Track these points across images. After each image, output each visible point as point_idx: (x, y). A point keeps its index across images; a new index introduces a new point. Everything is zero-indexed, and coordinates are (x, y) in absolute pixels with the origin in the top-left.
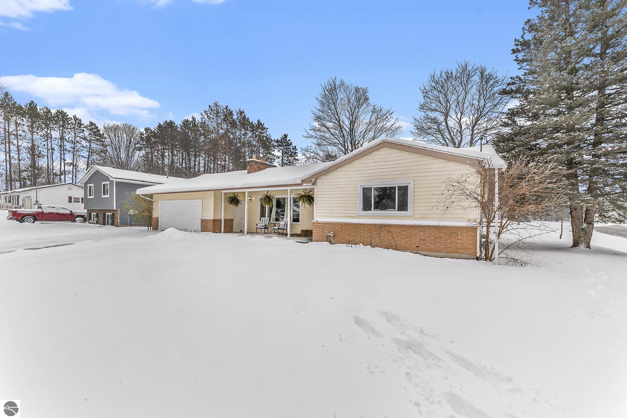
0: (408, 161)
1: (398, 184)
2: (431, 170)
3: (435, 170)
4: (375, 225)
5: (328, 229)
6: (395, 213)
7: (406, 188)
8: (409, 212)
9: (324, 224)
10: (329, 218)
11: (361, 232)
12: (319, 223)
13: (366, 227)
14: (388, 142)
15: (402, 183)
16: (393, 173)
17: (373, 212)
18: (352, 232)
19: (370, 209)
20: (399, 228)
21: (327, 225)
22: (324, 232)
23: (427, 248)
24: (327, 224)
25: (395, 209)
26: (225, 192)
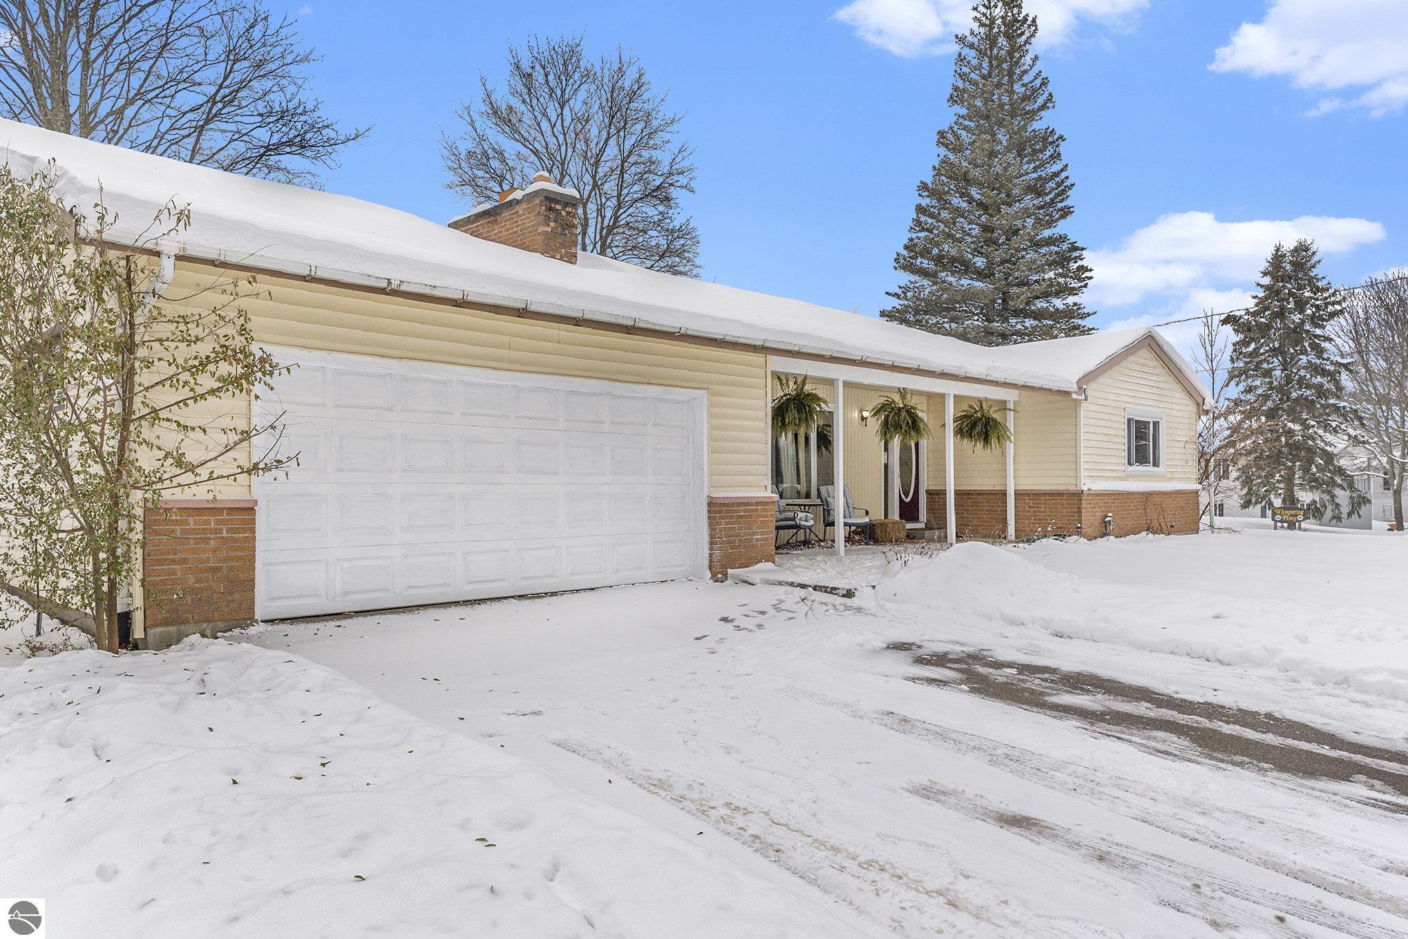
0: (1161, 379)
1: (1154, 418)
3: (1176, 401)
4: (1143, 494)
6: (1153, 469)
8: (1162, 468)
9: (1097, 495)
11: (1132, 510)
12: (1091, 495)
13: (1136, 499)
14: (1153, 338)
16: (1151, 396)
18: (1124, 510)
19: (1132, 463)
22: (1096, 516)
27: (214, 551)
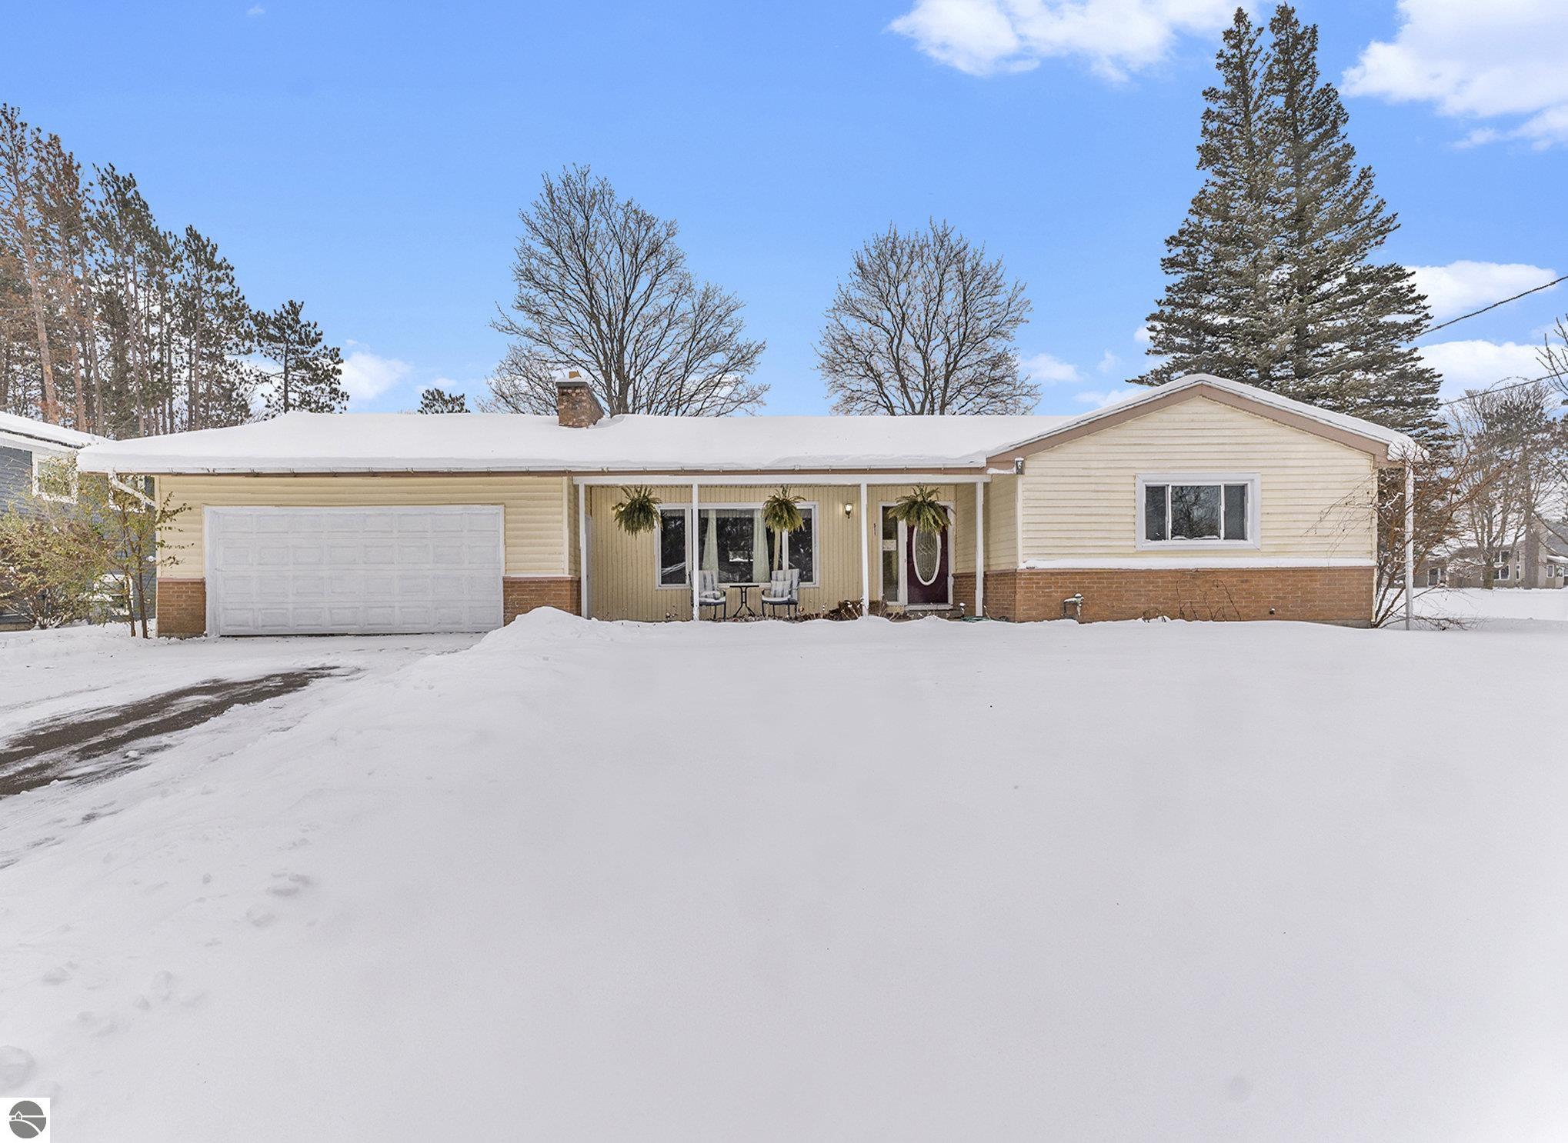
0: (1249, 432)
1: (1225, 481)
2: (1293, 455)
3: (1300, 455)
4: (1183, 572)
5: (1061, 587)
6: (1219, 542)
7: (1242, 489)
8: (1249, 543)
9: (1052, 574)
10: (1062, 558)
11: (1150, 591)
12: (1038, 574)
13: (1161, 578)
14: (1210, 387)
15: (1235, 479)
16: (1215, 456)
17: (1171, 543)
18: (1126, 591)
19: (1163, 537)
20: (1235, 576)
21: (1059, 577)
22: (1051, 596)
23: (1289, 613)
24: (1059, 574)
25: (1219, 536)
26: (588, 483)
27: (185, 602)
